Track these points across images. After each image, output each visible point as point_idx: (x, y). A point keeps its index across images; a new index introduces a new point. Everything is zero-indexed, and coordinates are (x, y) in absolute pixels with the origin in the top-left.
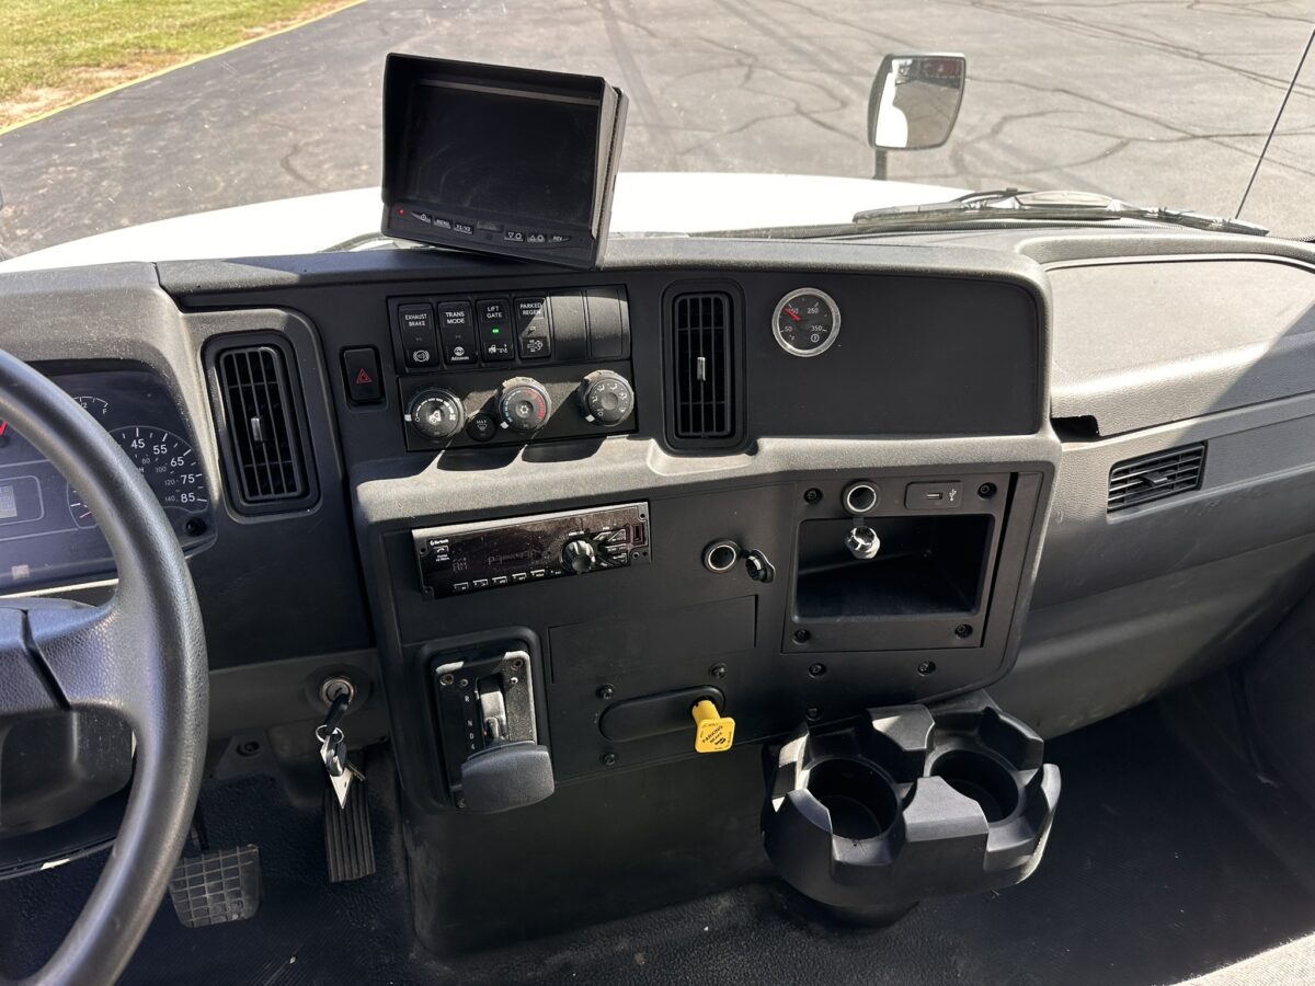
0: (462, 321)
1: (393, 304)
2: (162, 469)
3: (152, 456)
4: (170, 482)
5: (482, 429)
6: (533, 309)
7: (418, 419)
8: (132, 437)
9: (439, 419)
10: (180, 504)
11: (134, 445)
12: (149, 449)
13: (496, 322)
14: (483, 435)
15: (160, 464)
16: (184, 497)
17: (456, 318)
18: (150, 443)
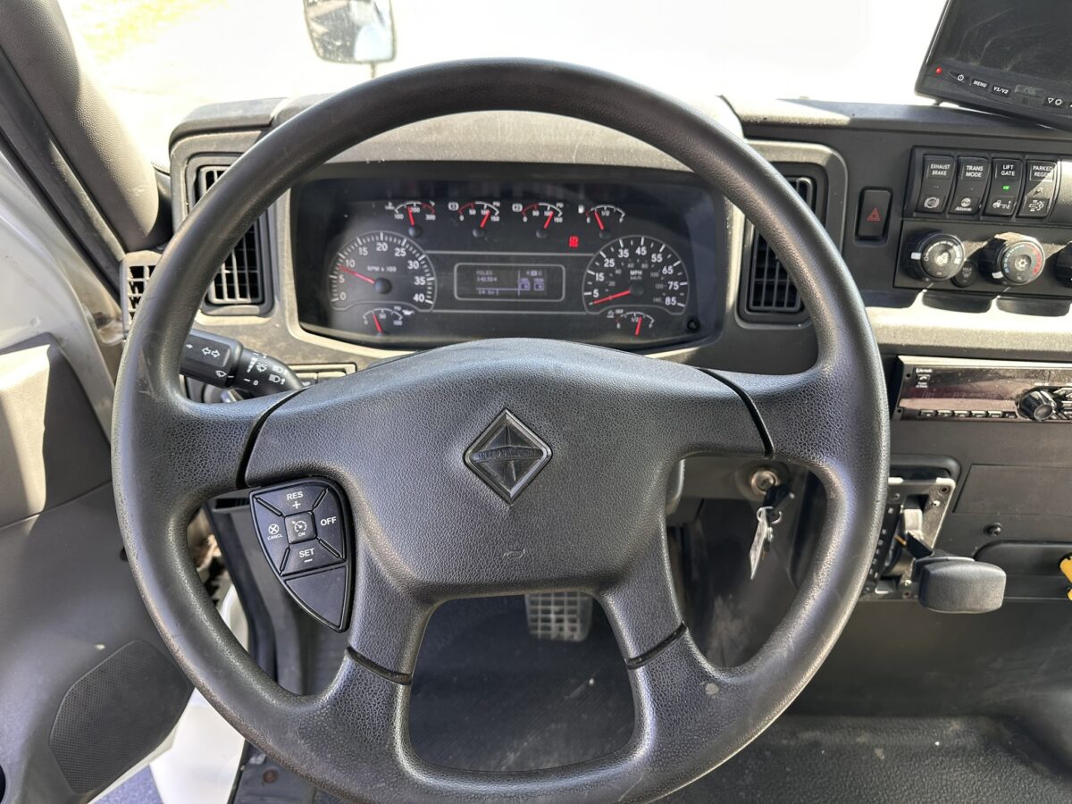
0: (979, 175)
1: (919, 154)
2: (655, 275)
3: (650, 263)
4: (660, 286)
5: (966, 276)
6: (1044, 171)
7: (927, 259)
8: (637, 244)
9: (945, 261)
10: (664, 305)
11: (638, 251)
12: (648, 257)
13: (1008, 180)
14: (965, 281)
15: (655, 270)
16: (668, 301)
17: (974, 171)
18: (650, 252)
